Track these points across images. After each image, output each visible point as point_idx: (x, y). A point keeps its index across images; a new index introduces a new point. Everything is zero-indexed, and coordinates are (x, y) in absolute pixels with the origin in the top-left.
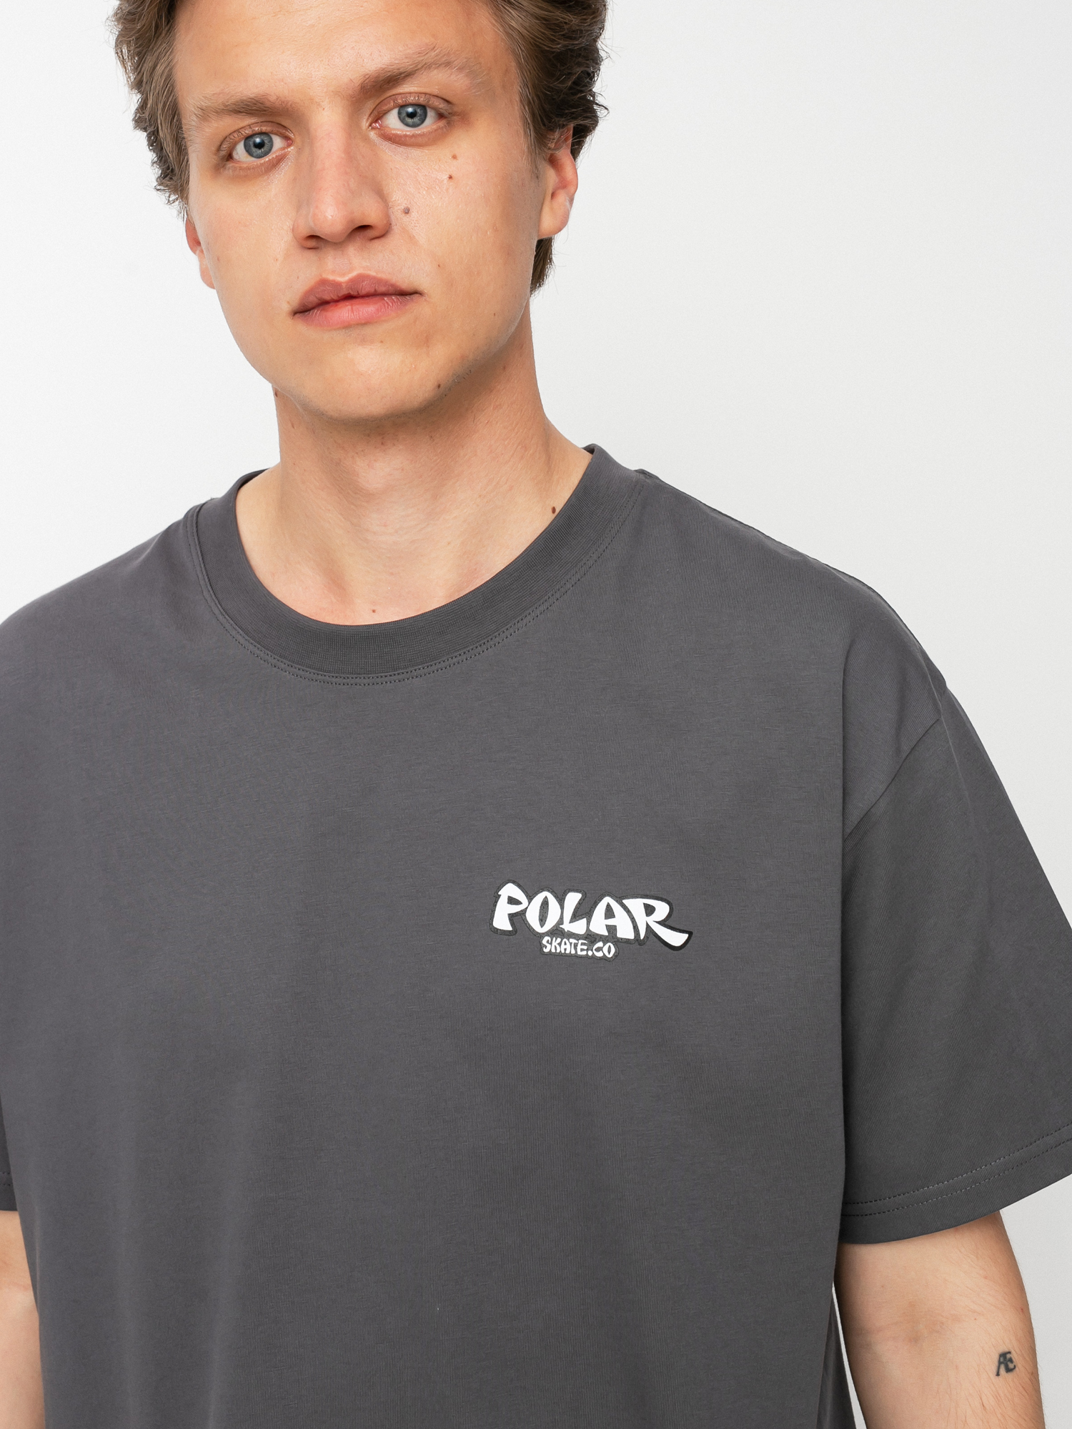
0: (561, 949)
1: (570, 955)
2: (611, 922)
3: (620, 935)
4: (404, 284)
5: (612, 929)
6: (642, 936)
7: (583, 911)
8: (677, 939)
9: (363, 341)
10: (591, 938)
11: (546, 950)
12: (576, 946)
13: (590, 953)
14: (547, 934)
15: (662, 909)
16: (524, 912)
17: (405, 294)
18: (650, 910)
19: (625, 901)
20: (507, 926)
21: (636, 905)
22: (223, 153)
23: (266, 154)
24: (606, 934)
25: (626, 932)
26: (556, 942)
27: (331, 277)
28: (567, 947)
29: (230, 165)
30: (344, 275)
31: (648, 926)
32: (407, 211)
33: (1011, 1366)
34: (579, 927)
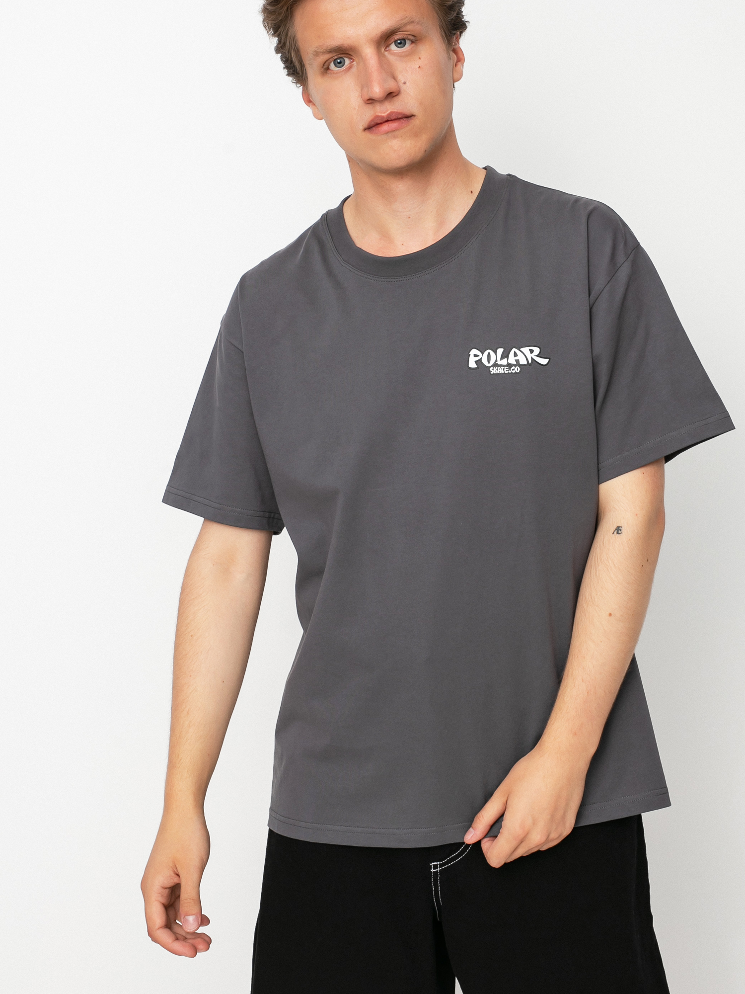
0: (498, 372)
1: (502, 373)
2: (517, 358)
3: (521, 363)
4: (408, 113)
5: (517, 361)
6: (530, 362)
7: (505, 355)
8: (544, 361)
9: (395, 137)
10: (509, 366)
11: (492, 373)
12: (504, 369)
13: (510, 372)
14: (491, 366)
15: (537, 350)
16: (481, 359)
17: (409, 117)
18: (532, 351)
19: (521, 349)
20: (475, 366)
21: (526, 350)
22: (325, 67)
23: (343, 66)
24: (515, 363)
25: (523, 361)
26: (496, 369)
27: (380, 114)
28: (500, 370)
29: (329, 72)
30: (385, 113)
31: (532, 358)
32: (405, 83)
33: (620, 532)
34: (504, 362)
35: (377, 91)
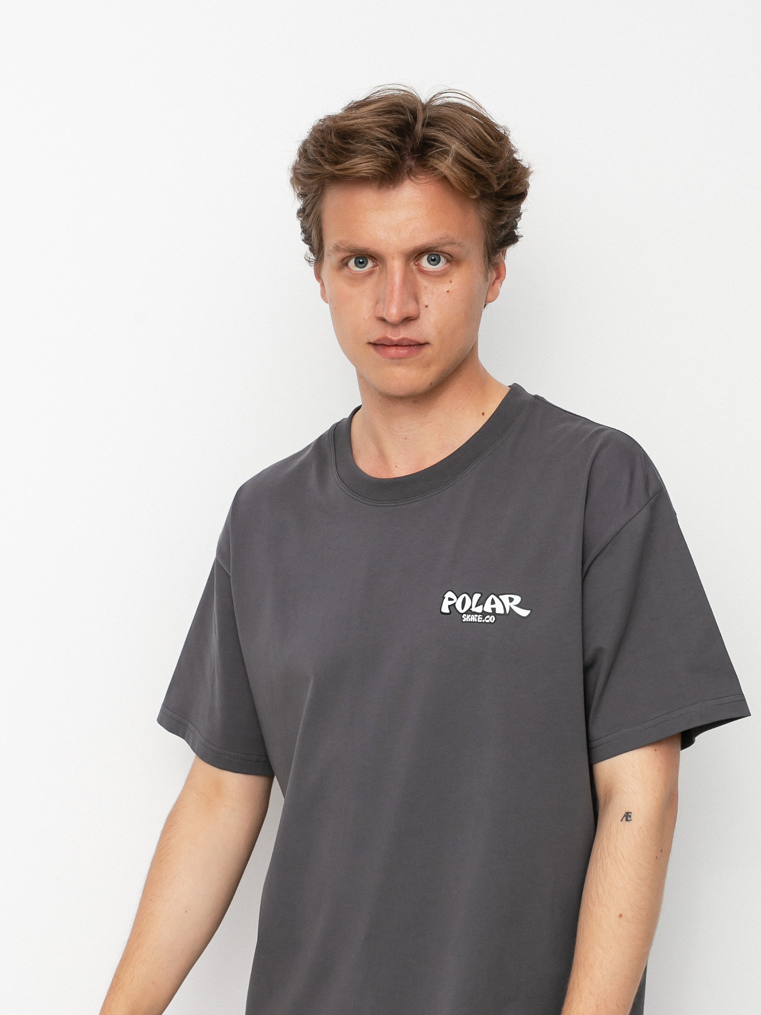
0: (471, 620)
1: (474, 622)
2: (493, 606)
3: (497, 612)
4: (421, 341)
5: (494, 610)
6: (507, 612)
7: (481, 602)
8: (524, 613)
10: (484, 614)
11: (464, 620)
12: (477, 617)
13: (484, 621)
14: (465, 613)
15: (517, 599)
16: (454, 604)
18: (511, 600)
19: (500, 597)
20: (448, 611)
21: (505, 598)
22: (344, 263)
23: (364, 267)
24: (491, 611)
25: (500, 610)
26: (469, 616)
27: (390, 337)
28: (473, 618)
29: (346, 268)
30: (395, 337)
31: (510, 608)
33: (629, 819)
34: (479, 609)
35: (393, 313)
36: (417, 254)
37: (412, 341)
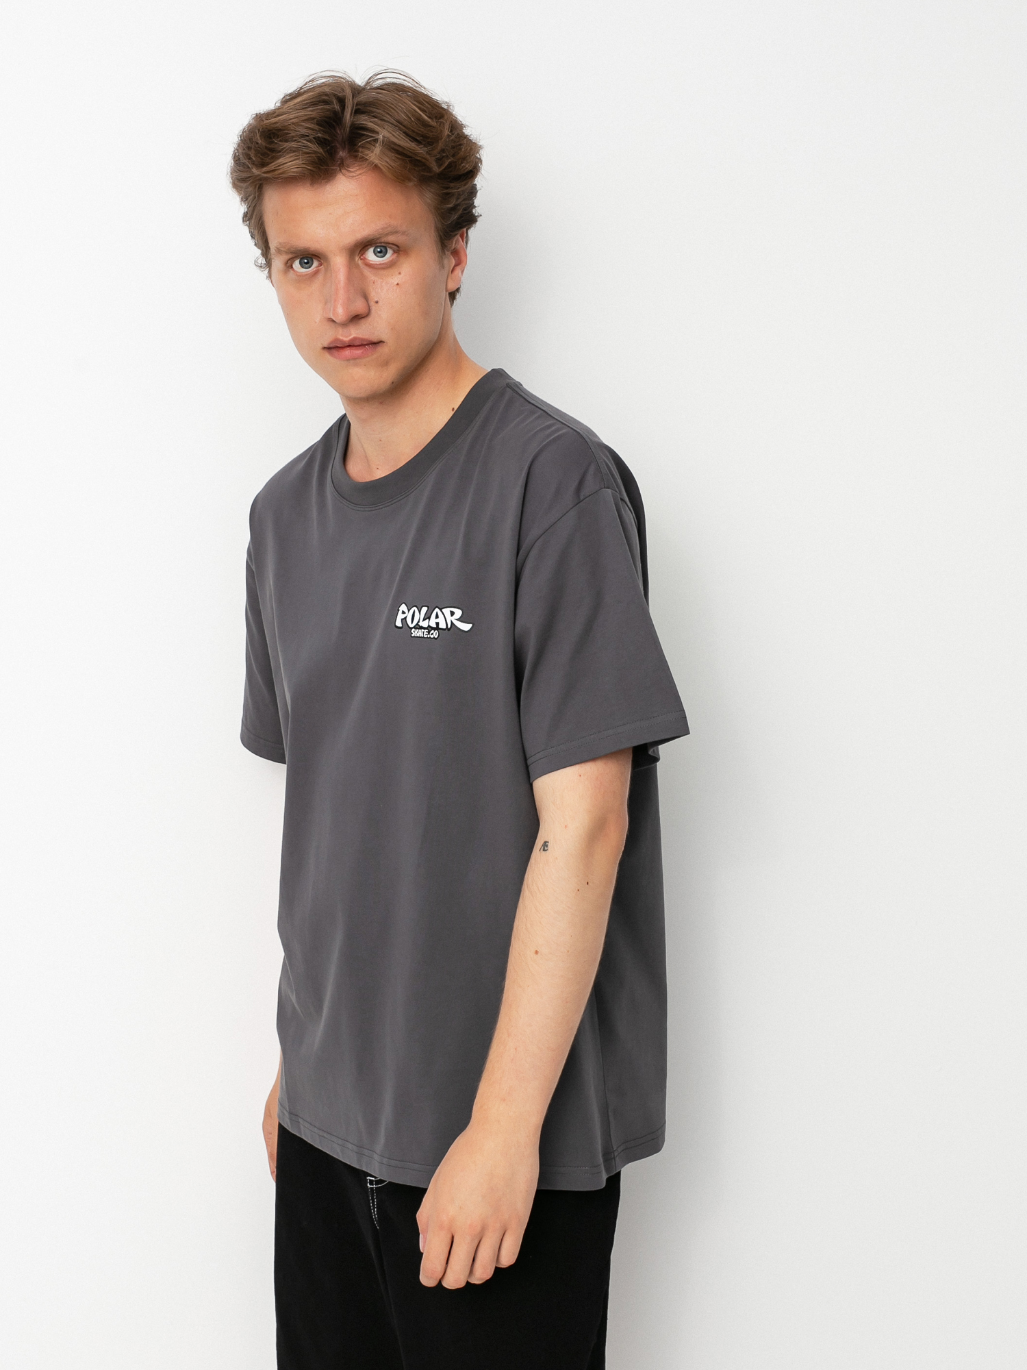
0: (418, 635)
1: (421, 637)
2: (437, 620)
3: (440, 627)
4: (375, 339)
5: (437, 624)
6: (449, 626)
7: (427, 617)
8: (466, 627)
9: (356, 365)
10: (429, 628)
11: (413, 635)
12: (425, 632)
13: (430, 636)
14: (414, 627)
15: (458, 613)
16: (406, 618)
17: (376, 344)
18: (452, 614)
20: (401, 625)
21: (447, 611)
22: (288, 265)
23: (310, 267)
24: (435, 626)
25: (443, 625)
26: (417, 631)
27: (341, 338)
28: (422, 633)
29: (292, 271)
30: (347, 337)
31: (452, 622)
32: (377, 302)
33: (546, 848)
34: (425, 624)
35: (340, 313)
36: (361, 247)
37: (363, 340)
